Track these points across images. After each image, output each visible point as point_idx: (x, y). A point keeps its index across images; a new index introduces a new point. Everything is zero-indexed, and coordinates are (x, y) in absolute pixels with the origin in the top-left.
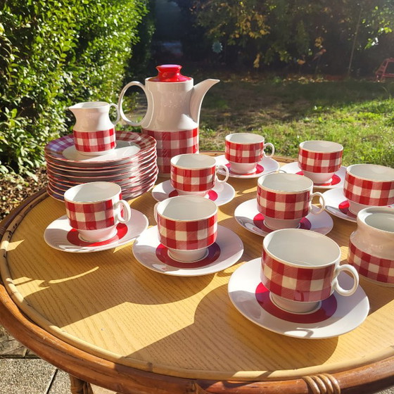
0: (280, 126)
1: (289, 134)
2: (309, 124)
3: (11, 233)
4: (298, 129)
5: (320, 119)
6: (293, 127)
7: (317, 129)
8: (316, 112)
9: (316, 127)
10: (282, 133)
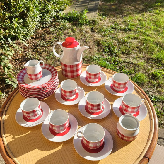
0: (137, 15)
1: (140, 20)
2: (151, 14)
3: (6, 111)
4: (145, 17)
5: (157, 11)
6: (143, 15)
7: (154, 17)
8: (156, 6)
9: (154, 16)
10: (137, 19)
